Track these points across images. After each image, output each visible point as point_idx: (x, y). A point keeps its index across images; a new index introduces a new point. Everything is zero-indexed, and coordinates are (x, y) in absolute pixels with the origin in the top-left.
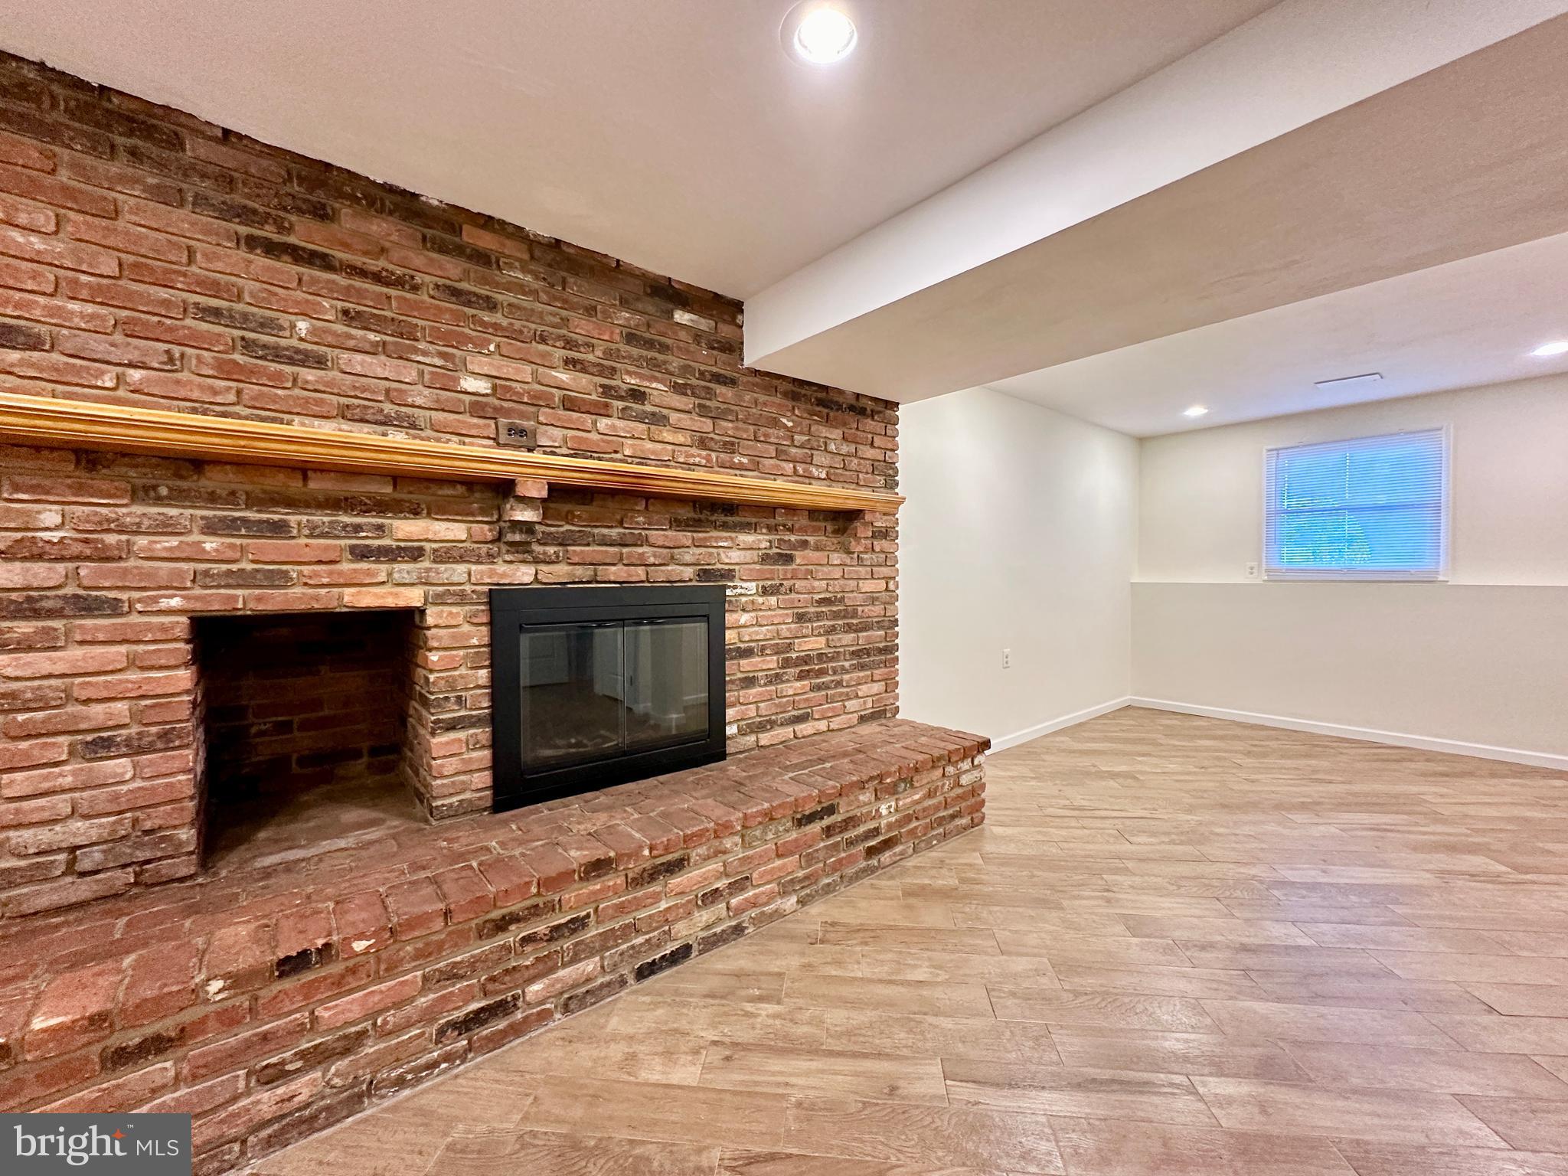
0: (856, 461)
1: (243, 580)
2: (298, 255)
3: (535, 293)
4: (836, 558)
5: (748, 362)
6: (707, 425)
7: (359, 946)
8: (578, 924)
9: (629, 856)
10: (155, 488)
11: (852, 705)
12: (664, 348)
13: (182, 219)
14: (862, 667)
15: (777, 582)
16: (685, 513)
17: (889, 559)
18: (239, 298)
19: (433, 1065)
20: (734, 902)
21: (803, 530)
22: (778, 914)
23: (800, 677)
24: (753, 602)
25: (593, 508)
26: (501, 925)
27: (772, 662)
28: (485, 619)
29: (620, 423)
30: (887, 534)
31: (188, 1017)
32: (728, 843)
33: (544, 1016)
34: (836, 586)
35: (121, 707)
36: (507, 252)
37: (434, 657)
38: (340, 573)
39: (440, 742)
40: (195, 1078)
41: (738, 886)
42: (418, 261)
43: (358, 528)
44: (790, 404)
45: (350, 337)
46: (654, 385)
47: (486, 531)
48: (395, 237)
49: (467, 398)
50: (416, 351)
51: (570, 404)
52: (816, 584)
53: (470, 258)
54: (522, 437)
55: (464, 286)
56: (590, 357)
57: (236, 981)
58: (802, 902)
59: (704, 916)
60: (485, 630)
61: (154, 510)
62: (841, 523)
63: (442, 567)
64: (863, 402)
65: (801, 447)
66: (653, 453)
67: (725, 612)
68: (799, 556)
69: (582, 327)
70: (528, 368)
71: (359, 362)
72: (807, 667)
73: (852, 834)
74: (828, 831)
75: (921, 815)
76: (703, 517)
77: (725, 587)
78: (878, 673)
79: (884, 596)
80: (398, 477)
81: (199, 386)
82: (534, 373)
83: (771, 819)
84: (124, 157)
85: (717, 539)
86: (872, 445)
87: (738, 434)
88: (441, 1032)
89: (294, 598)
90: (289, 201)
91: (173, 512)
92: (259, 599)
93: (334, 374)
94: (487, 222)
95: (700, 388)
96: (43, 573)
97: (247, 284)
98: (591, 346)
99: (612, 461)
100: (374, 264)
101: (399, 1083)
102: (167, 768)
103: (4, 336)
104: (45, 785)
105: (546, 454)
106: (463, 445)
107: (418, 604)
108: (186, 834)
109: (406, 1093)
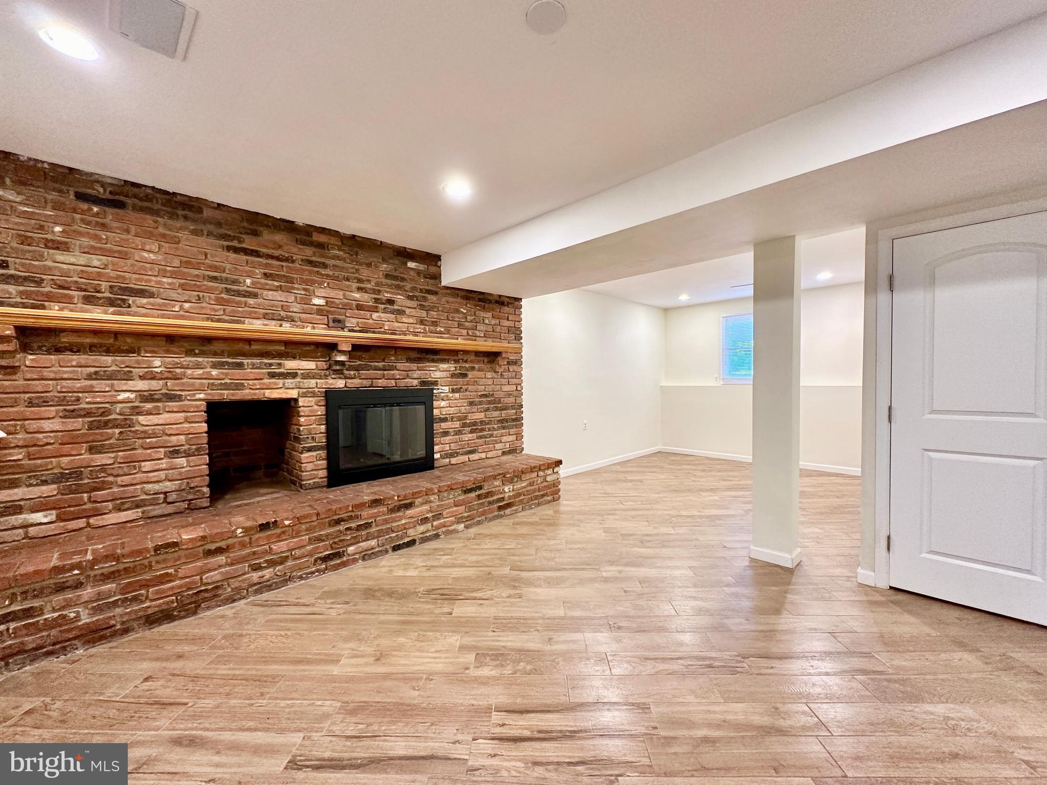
0: (499, 327)
1: (226, 387)
2: (246, 252)
3: (344, 260)
4: (489, 375)
5: (443, 284)
6: (423, 314)
7: (287, 523)
8: (368, 525)
9: (389, 499)
10: (193, 350)
11: (498, 446)
12: (403, 279)
13: (203, 241)
14: (504, 428)
15: (459, 386)
16: (414, 355)
17: (518, 375)
18: (224, 271)
19: (313, 573)
20: (435, 523)
21: (472, 362)
22: (456, 531)
23: (471, 432)
24: (447, 396)
25: (372, 353)
26: (338, 522)
27: (457, 424)
28: (323, 403)
29: (383, 315)
30: (517, 363)
31: (230, 541)
32: (432, 498)
33: (355, 561)
34: (490, 388)
35: (182, 437)
36: (331, 242)
37: (302, 419)
38: (264, 384)
39: (305, 456)
40: (232, 564)
41: (438, 516)
42: (295, 250)
43: (271, 365)
44: (465, 302)
45: (267, 284)
46: (399, 297)
47: (323, 365)
48: (285, 241)
49: (315, 307)
50: (294, 288)
51: (360, 307)
52: (479, 387)
53: (316, 247)
54: (339, 323)
55: (314, 259)
56: (369, 286)
57: (246, 530)
58: (466, 527)
59: (422, 528)
60: (323, 408)
61: (194, 359)
62: (491, 358)
63: (305, 381)
64: (503, 299)
65: (471, 322)
66: (398, 328)
67: (433, 400)
68: (471, 374)
69: (365, 272)
70: (341, 293)
71: (270, 295)
72: (475, 427)
73: (491, 499)
74: (479, 497)
75: (526, 493)
76: (422, 356)
77: (433, 389)
78: (512, 431)
79: (515, 393)
80: (287, 343)
81: (210, 309)
82: (344, 295)
83: (451, 489)
84: (182, 219)
85: (429, 367)
86: (508, 319)
87: (439, 317)
88: (316, 561)
89: (245, 394)
90: (243, 230)
91: (200, 359)
92: (233, 395)
93: (260, 300)
94: (322, 230)
95: (420, 297)
96: (155, 385)
97: (228, 266)
98: (369, 281)
99: (379, 333)
100: (277, 253)
101: (301, 578)
102: (199, 462)
103: (141, 293)
104: (157, 467)
105: (350, 331)
106: (314, 328)
107: (295, 397)
108: (206, 490)
109: (303, 582)
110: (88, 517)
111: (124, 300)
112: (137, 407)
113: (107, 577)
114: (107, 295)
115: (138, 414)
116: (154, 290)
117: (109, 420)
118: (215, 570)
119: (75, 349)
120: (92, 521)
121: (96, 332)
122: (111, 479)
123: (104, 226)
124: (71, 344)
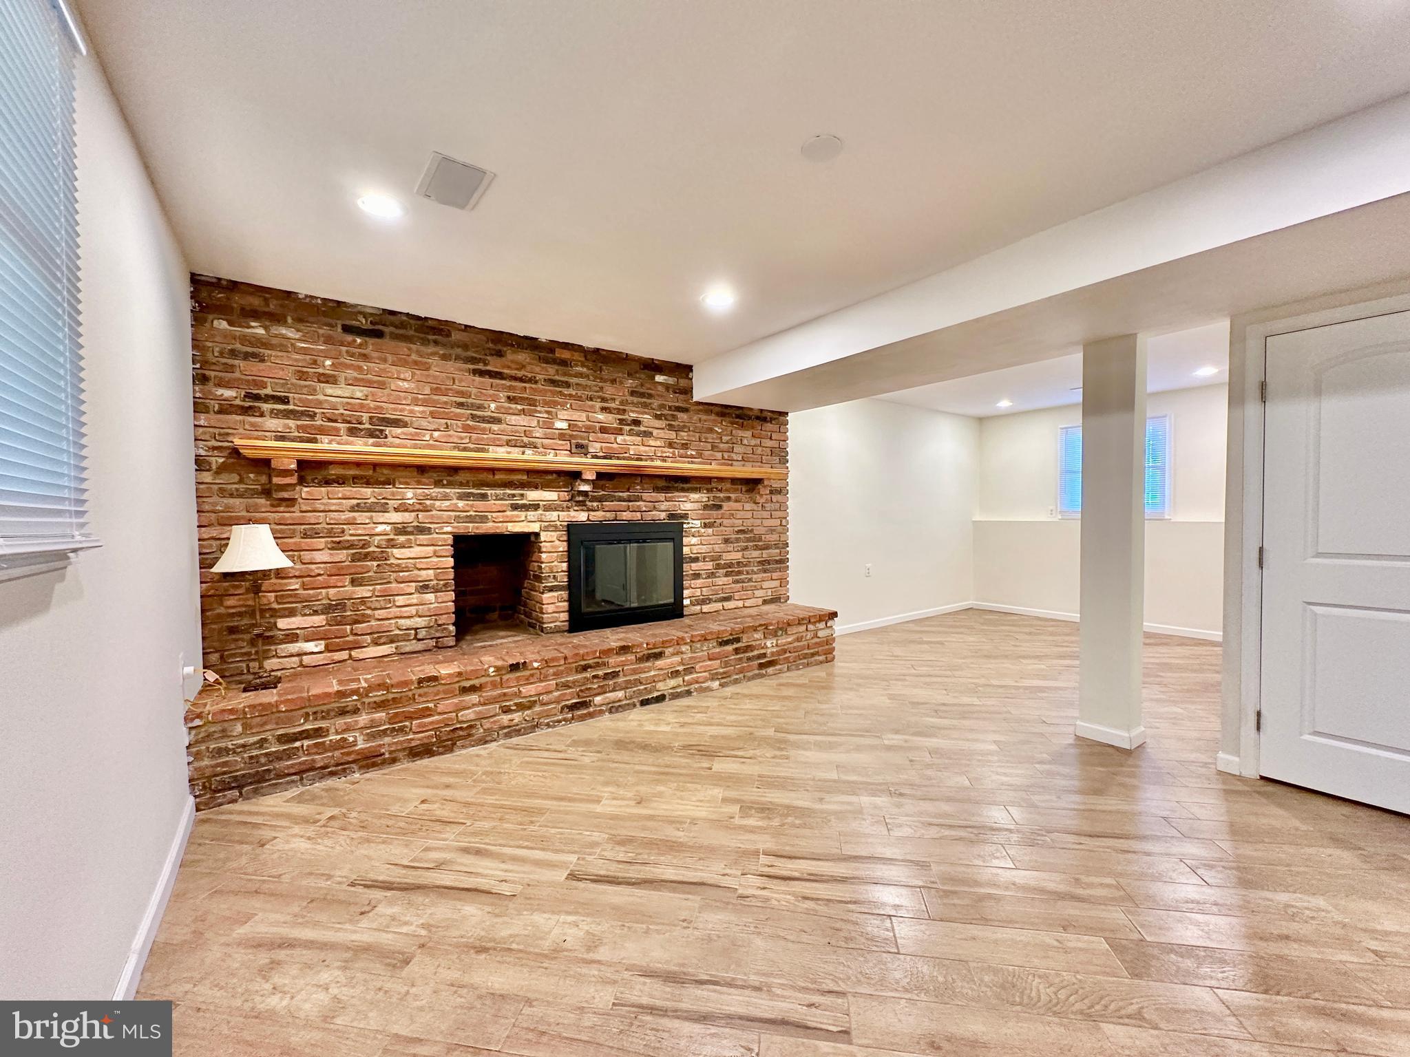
0: (760, 449)
1: (471, 519)
2: (491, 374)
3: (587, 377)
4: (748, 506)
5: (695, 399)
6: (672, 435)
7: (536, 665)
8: (615, 675)
9: (638, 646)
10: (442, 481)
11: (758, 593)
12: (650, 396)
13: (451, 366)
14: (765, 571)
15: (713, 520)
16: (661, 483)
17: (783, 507)
18: (470, 396)
19: (559, 721)
20: (686, 678)
21: (727, 490)
22: (709, 689)
23: (726, 575)
24: (698, 532)
25: (615, 482)
26: (585, 668)
27: (709, 565)
28: (565, 538)
29: (628, 438)
30: (781, 491)
31: (483, 680)
32: (684, 648)
33: (601, 712)
34: (748, 523)
35: (431, 572)
36: (575, 358)
37: (544, 556)
38: (507, 517)
39: (547, 597)
40: (485, 704)
41: (690, 670)
42: (537, 369)
43: (514, 496)
44: (719, 419)
45: (510, 408)
46: (645, 416)
47: (565, 496)
48: (528, 360)
49: (557, 431)
50: (537, 411)
51: (604, 430)
52: (737, 521)
53: (559, 364)
54: (581, 449)
55: (557, 378)
56: (613, 405)
57: (498, 669)
58: (722, 685)
59: (672, 682)
60: (565, 543)
61: (442, 490)
62: (751, 486)
63: (547, 513)
64: (765, 414)
65: (727, 443)
66: (645, 452)
67: (683, 537)
68: (726, 506)
69: (609, 390)
70: (584, 415)
71: (513, 419)
72: (731, 569)
73: (751, 654)
74: (737, 651)
75: (792, 650)
76: (670, 485)
77: (683, 523)
78: (775, 575)
79: (780, 529)
80: (529, 472)
81: (457, 437)
82: (588, 417)
83: (706, 640)
84: (432, 344)
85: (679, 497)
86: (771, 438)
87: (690, 439)
88: (562, 708)
89: (488, 528)
90: (488, 352)
91: (448, 491)
92: (477, 528)
93: (503, 426)
94: (566, 346)
95: (668, 416)
96: (408, 517)
97: (474, 391)
98: (614, 400)
99: (624, 459)
100: (520, 374)
101: (548, 725)
102: (445, 599)
103: (396, 423)
104: (408, 602)
105: (593, 457)
106: (556, 455)
107: (537, 530)
108: (452, 628)
109: (550, 730)
110: (350, 649)
111: (381, 431)
112: (392, 540)
113: (380, 705)
114: (367, 426)
115: (393, 546)
116: (406, 419)
117: (368, 553)
118: (469, 708)
119: (341, 481)
120: (354, 653)
121: (358, 464)
122: (369, 612)
123: (365, 357)
124: (339, 477)
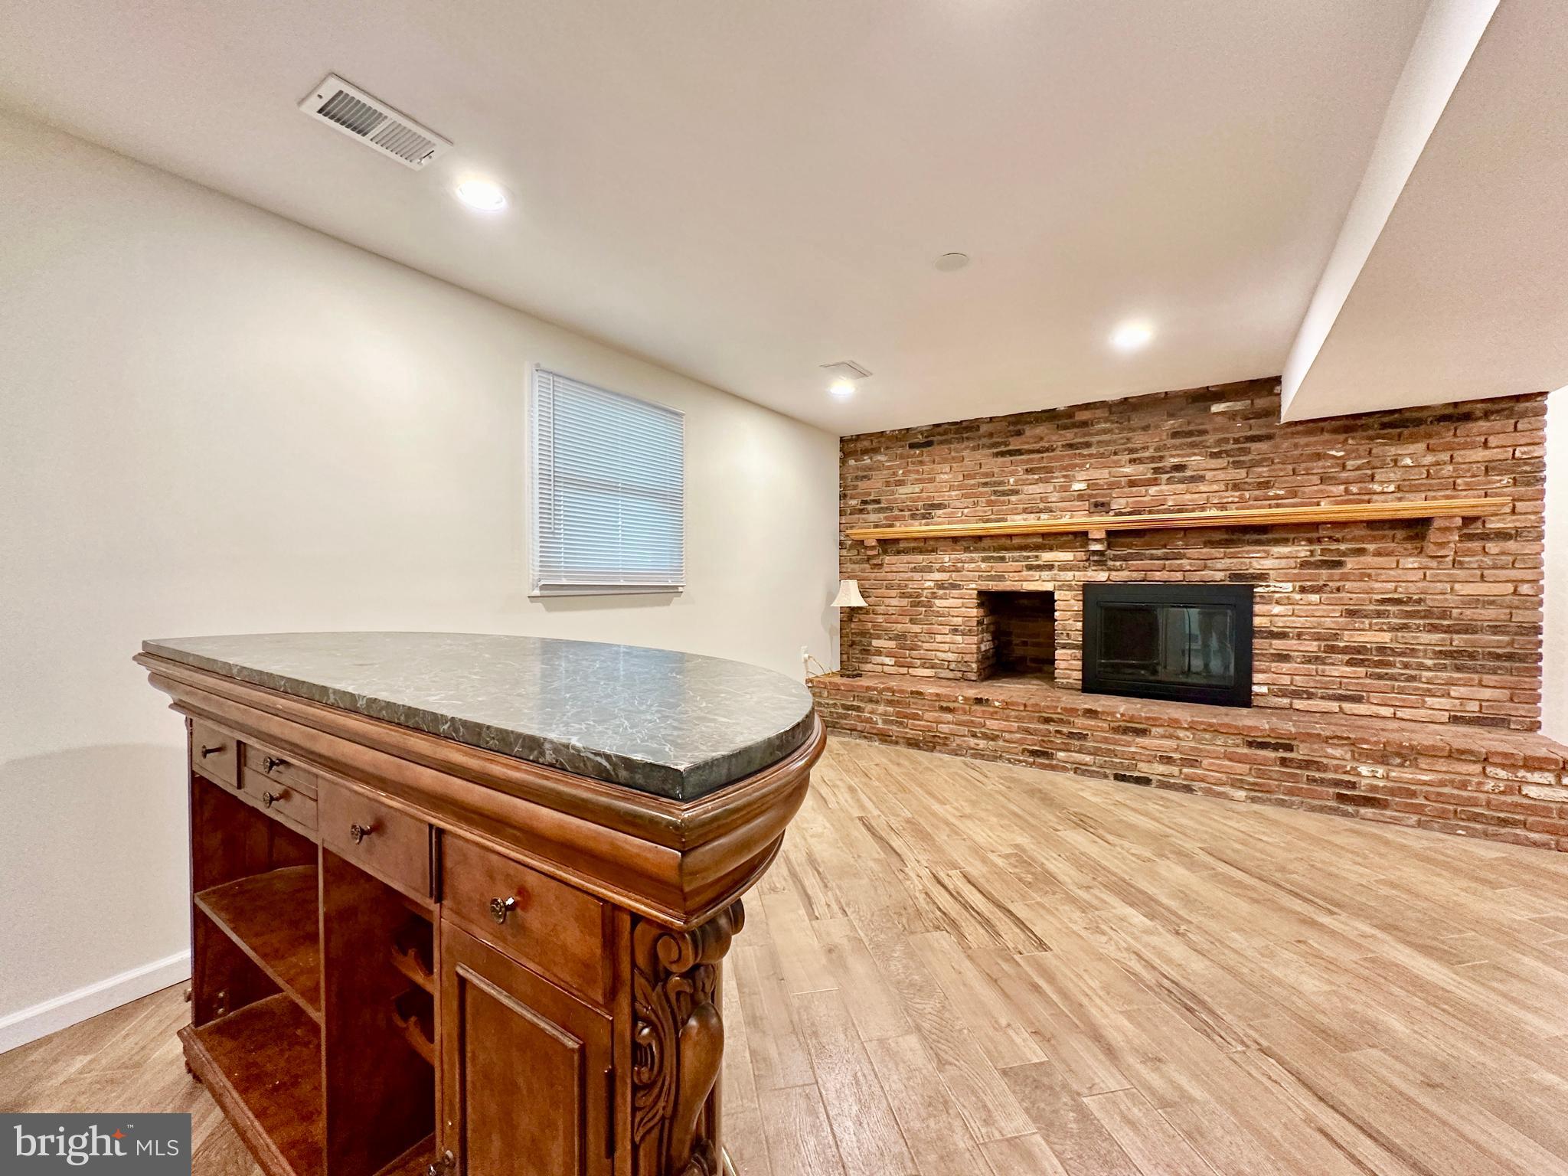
0: (1451, 467)
2: (1011, 453)
3: (1112, 431)
4: (1410, 562)
5: (1285, 419)
6: (1240, 474)
7: (997, 704)
8: (1083, 737)
10: (970, 548)
11: (1436, 702)
12: (1203, 432)
13: (979, 454)
14: (1460, 669)
15: (1321, 583)
16: (1218, 536)
17: (1524, 562)
18: (993, 476)
19: (1020, 761)
20: (1185, 770)
21: (1356, 539)
22: (1227, 797)
23: (1351, 663)
24: (1288, 598)
25: (1147, 538)
26: (1047, 721)
28: (1081, 598)
29: (1166, 487)
32: (1181, 733)
33: (1065, 769)
34: (1411, 588)
35: (960, 619)
36: (1097, 416)
37: (1058, 614)
38: (1022, 576)
39: (1060, 653)
40: (957, 724)
41: (1193, 763)
42: (1055, 437)
43: (1029, 557)
44: (1341, 437)
45: (1028, 479)
46: (1193, 458)
47: (1082, 555)
48: (1046, 431)
49: (1075, 493)
50: (1052, 478)
51: (1132, 484)
52: (1380, 585)
53: (1078, 427)
54: (1101, 507)
55: (1076, 441)
56: (1145, 454)
57: (966, 699)
58: (1252, 799)
59: (1162, 768)
60: (1081, 603)
61: (969, 555)
62: (1409, 530)
63: (1061, 573)
64: (1467, 408)
65: (1357, 469)
66: (1193, 500)
67: (1253, 603)
68: (1351, 563)
69: (1139, 439)
70: (1107, 471)
71: (1030, 489)
73: (1318, 775)
74: (1284, 762)
76: (1234, 537)
77: (1253, 587)
79: (1513, 600)
80: (1044, 535)
81: (982, 511)
82: (1111, 473)
84: (966, 440)
85: (1248, 552)
86: (1485, 446)
87: (1274, 474)
88: (1024, 751)
89: (1007, 585)
90: (1009, 434)
91: (973, 555)
92: (996, 586)
93: (1021, 496)
94: (1087, 406)
95: (1235, 452)
96: (944, 576)
97: (996, 470)
98: (1145, 448)
99: (1158, 512)
100: (1037, 446)
101: (1009, 760)
102: (970, 642)
103: (939, 506)
104: (943, 640)
105: (1116, 515)
106: (1071, 517)
107: (1051, 590)
108: (974, 666)
109: (1011, 765)
110: (909, 667)
111: (930, 514)
112: (935, 593)
113: (890, 703)
114: (923, 511)
115: (935, 598)
116: (946, 502)
117: (919, 602)
118: (945, 723)
119: (906, 551)
120: (911, 670)
121: (916, 539)
122: (920, 643)
123: (921, 463)
124: (905, 548)
